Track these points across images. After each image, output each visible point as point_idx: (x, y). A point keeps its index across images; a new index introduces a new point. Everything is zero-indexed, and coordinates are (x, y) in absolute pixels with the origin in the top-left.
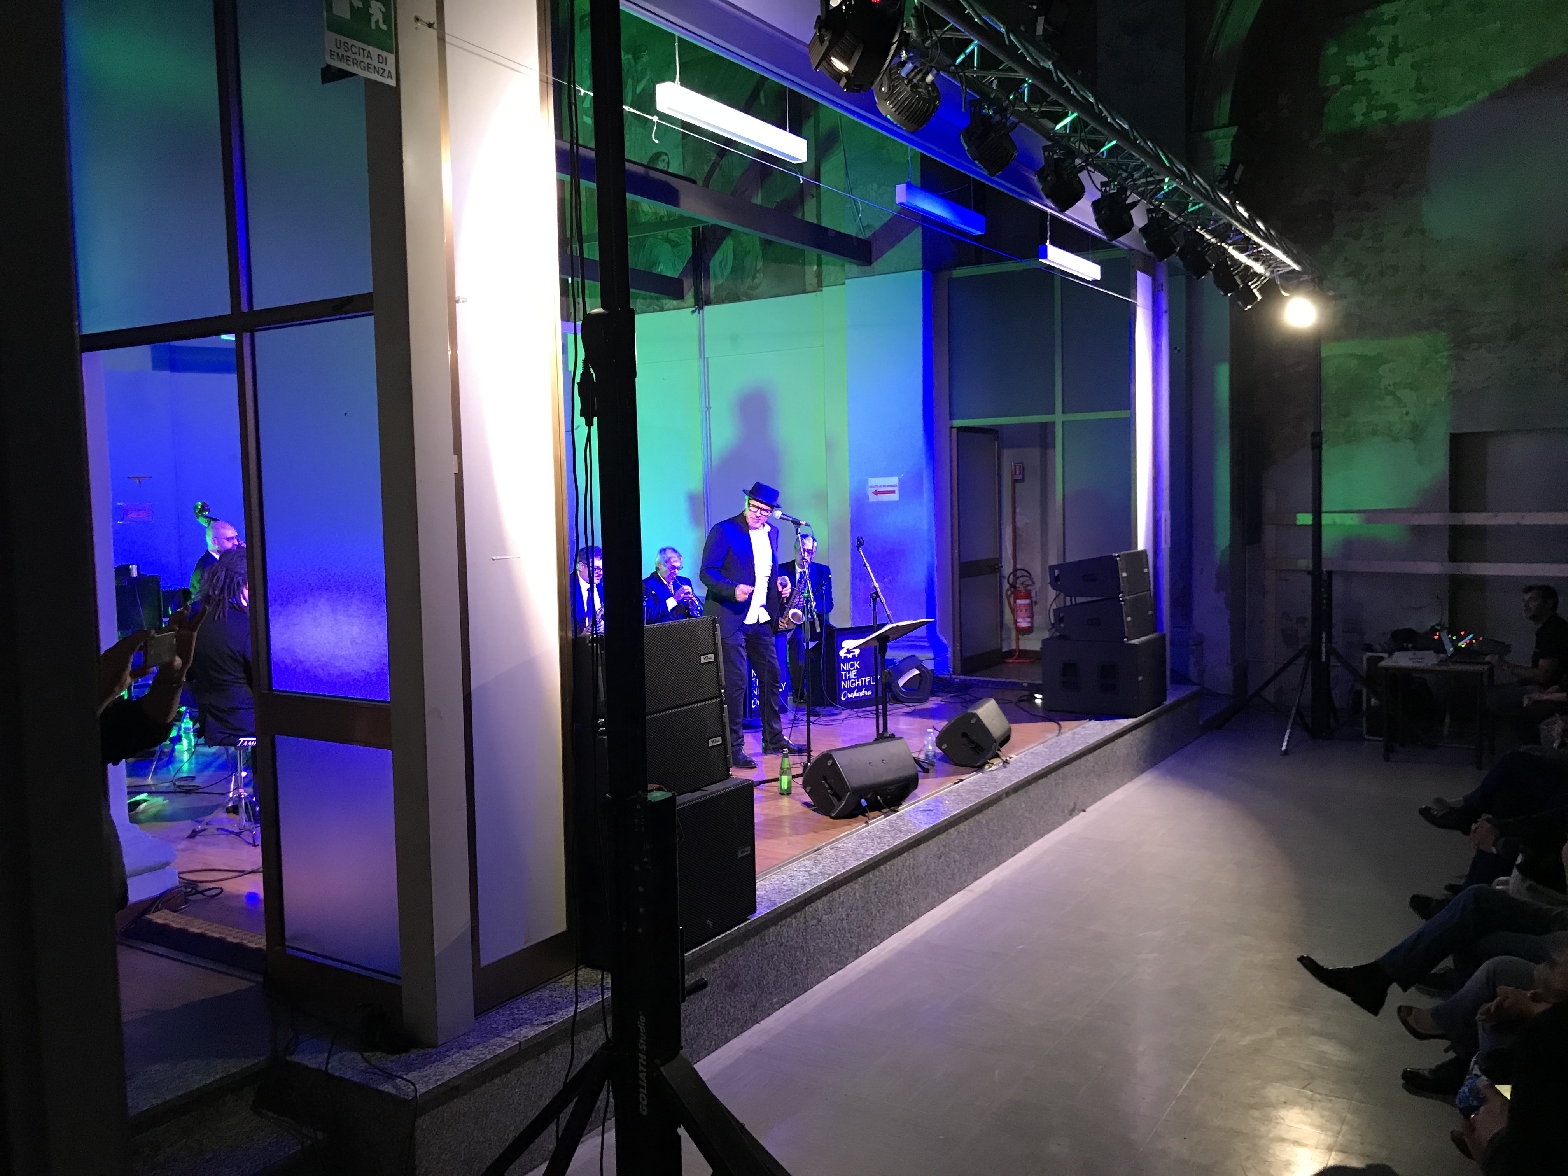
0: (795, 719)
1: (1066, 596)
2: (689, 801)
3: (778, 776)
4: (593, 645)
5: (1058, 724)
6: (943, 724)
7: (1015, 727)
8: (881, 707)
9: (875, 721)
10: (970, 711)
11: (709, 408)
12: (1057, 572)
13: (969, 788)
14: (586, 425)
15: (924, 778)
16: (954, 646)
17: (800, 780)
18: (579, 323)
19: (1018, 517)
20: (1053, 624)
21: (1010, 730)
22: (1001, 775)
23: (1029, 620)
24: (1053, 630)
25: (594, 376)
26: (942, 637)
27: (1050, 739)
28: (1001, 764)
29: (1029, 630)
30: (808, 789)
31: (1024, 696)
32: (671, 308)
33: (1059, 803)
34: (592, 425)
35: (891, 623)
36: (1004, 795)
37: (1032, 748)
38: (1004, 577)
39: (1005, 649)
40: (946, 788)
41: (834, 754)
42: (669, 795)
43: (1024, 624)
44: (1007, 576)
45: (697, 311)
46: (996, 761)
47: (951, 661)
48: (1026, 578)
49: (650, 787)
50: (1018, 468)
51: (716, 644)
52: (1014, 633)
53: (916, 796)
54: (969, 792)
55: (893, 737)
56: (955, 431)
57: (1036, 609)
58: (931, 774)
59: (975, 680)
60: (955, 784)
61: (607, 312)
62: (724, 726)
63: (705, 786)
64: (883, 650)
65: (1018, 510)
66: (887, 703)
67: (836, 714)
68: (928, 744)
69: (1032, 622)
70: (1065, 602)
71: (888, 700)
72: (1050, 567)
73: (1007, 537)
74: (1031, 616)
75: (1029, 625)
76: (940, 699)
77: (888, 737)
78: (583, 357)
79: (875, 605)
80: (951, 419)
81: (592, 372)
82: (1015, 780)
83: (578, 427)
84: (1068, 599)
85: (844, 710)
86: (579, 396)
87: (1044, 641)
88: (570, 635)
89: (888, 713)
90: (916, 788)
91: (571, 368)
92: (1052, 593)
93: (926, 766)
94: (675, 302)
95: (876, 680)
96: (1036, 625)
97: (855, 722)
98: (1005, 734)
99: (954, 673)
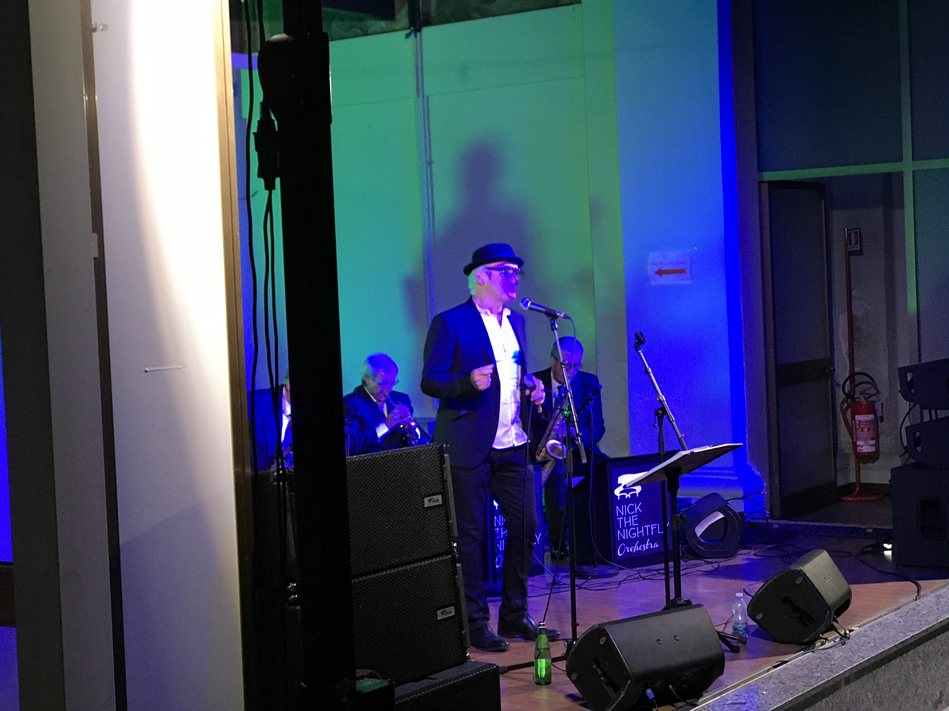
0: (554, 583)
1: (923, 408)
2: (412, 693)
3: (533, 660)
4: (279, 484)
5: (917, 585)
6: (758, 586)
7: (855, 588)
8: (671, 564)
9: (663, 583)
10: (793, 567)
11: (430, 163)
12: (909, 377)
13: (794, 672)
14: (266, 189)
15: (732, 659)
16: (771, 480)
17: (563, 665)
18: (255, 55)
19: (856, 303)
20: (905, 448)
21: (849, 593)
22: (838, 654)
23: (873, 442)
24: (907, 456)
25: (276, 123)
26: (754, 468)
27: (905, 605)
28: (838, 640)
29: (873, 457)
30: (574, 676)
31: (868, 546)
32: (379, 30)
33: (919, 691)
34: (274, 188)
35: (684, 449)
36: (843, 683)
37: (880, 617)
38: (839, 385)
39: (840, 482)
40: (765, 672)
41: (608, 629)
42: (385, 683)
43: (866, 448)
44: (841, 383)
45: (413, 34)
46: (832, 635)
47: (767, 500)
48: (870, 386)
49: (359, 672)
50: (853, 235)
51: (444, 482)
52: (853, 462)
53: (721, 685)
54: (795, 678)
55: (688, 604)
56: (765, 187)
57: (883, 427)
58: (742, 653)
59: (800, 525)
60: (776, 667)
61: (291, 38)
62: (457, 593)
63: (434, 673)
64: (674, 488)
65: (854, 293)
66: (679, 559)
67: (611, 575)
68: (737, 612)
69: (877, 445)
70: (922, 417)
71: (681, 554)
72: (899, 369)
73: (840, 329)
74: (876, 437)
75: (873, 449)
76: (753, 552)
77: (681, 605)
78: (261, 99)
79: (660, 424)
80: (761, 169)
81: (273, 117)
82: (858, 661)
83: (256, 193)
84: (926, 412)
85: (620, 569)
86: (256, 150)
87: (895, 471)
88: (249, 470)
89: (682, 573)
90: (722, 673)
91: (246, 115)
92: (904, 405)
93: (734, 643)
94: (383, 24)
95: (664, 528)
96: (882, 450)
97: (636, 584)
98: (842, 598)
99: (772, 518)
